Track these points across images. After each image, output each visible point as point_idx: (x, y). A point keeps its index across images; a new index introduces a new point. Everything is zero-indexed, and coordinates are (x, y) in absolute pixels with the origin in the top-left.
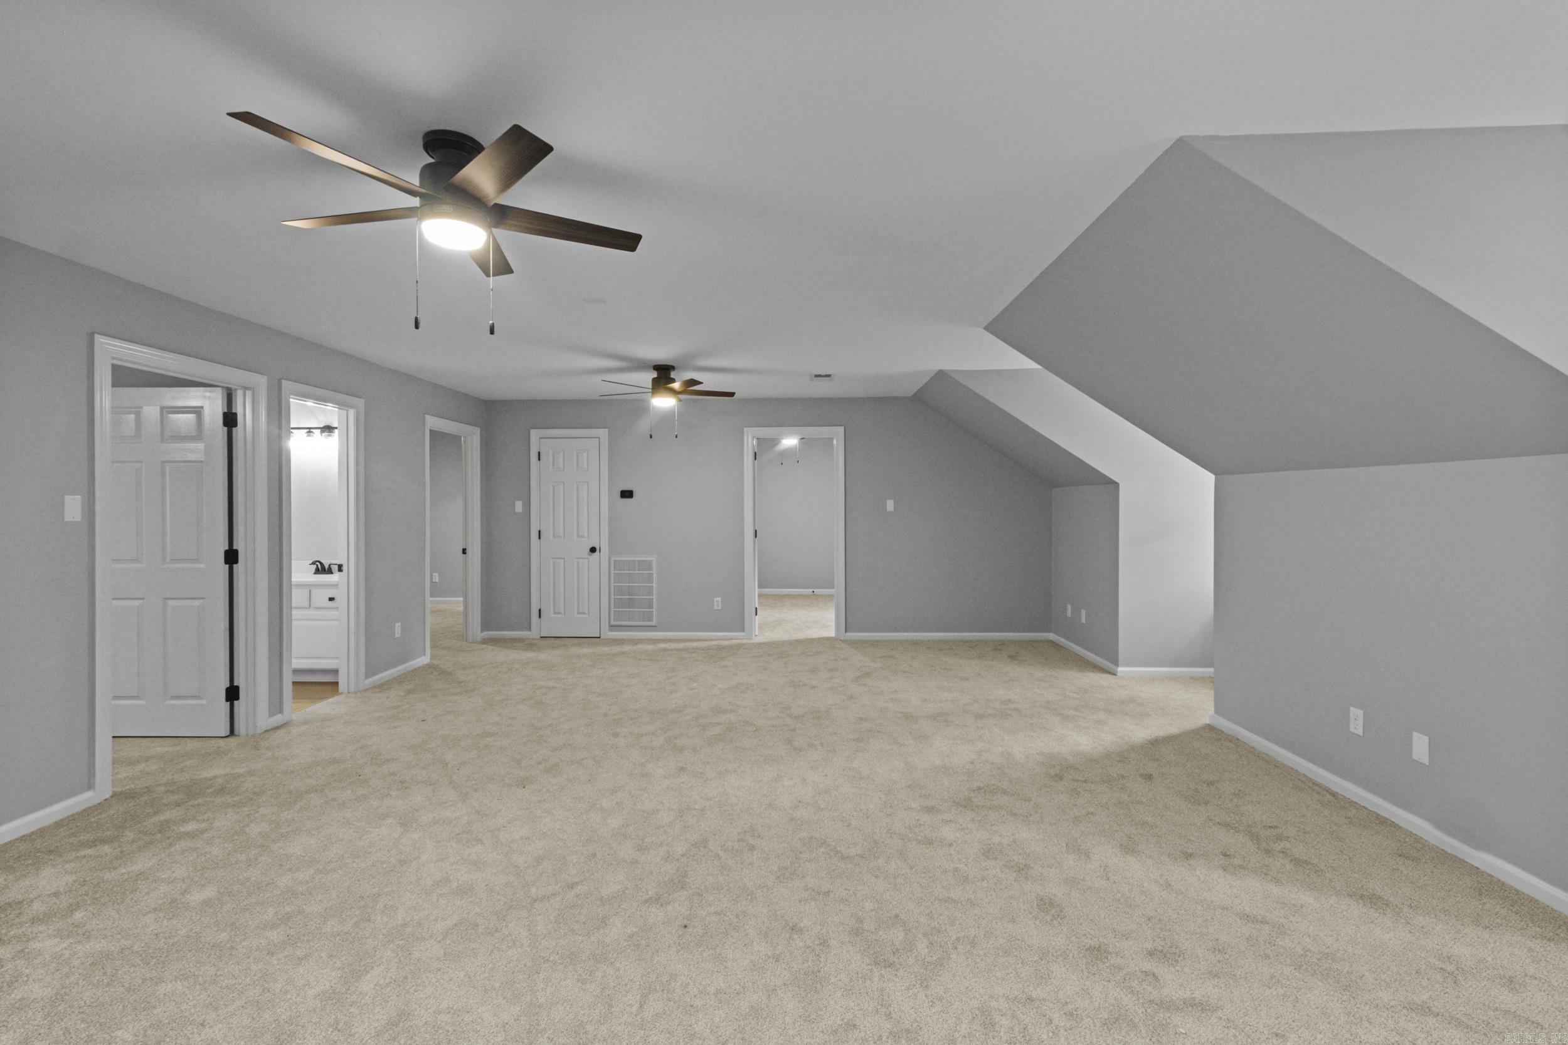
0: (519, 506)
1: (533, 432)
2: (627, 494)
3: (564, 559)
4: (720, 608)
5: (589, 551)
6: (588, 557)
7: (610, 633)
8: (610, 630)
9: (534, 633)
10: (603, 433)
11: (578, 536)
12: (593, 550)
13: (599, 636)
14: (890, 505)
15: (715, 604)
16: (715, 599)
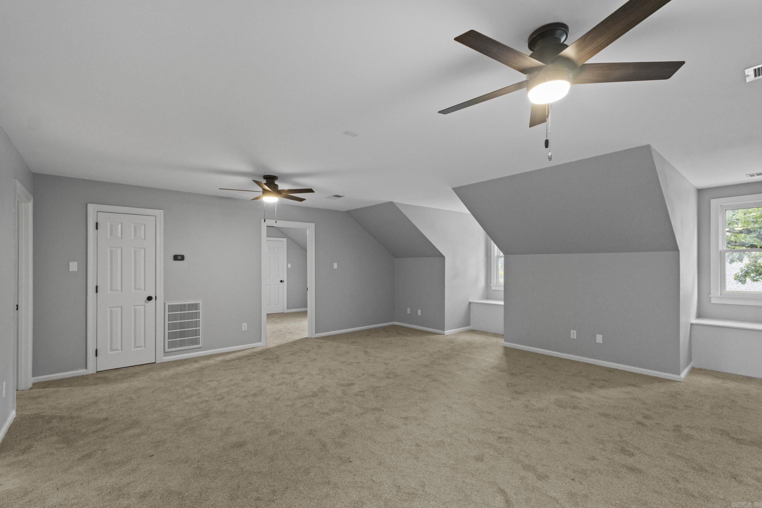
0: (74, 266)
1: (91, 207)
2: (178, 258)
3: (122, 307)
4: (246, 329)
5: (146, 299)
6: (145, 304)
7: (164, 358)
8: (164, 356)
9: (91, 370)
10: (160, 213)
11: (135, 289)
12: (150, 298)
13: (154, 362)
14: (335, 266)
15: (243, 327)
16: (243, 324)
